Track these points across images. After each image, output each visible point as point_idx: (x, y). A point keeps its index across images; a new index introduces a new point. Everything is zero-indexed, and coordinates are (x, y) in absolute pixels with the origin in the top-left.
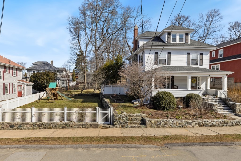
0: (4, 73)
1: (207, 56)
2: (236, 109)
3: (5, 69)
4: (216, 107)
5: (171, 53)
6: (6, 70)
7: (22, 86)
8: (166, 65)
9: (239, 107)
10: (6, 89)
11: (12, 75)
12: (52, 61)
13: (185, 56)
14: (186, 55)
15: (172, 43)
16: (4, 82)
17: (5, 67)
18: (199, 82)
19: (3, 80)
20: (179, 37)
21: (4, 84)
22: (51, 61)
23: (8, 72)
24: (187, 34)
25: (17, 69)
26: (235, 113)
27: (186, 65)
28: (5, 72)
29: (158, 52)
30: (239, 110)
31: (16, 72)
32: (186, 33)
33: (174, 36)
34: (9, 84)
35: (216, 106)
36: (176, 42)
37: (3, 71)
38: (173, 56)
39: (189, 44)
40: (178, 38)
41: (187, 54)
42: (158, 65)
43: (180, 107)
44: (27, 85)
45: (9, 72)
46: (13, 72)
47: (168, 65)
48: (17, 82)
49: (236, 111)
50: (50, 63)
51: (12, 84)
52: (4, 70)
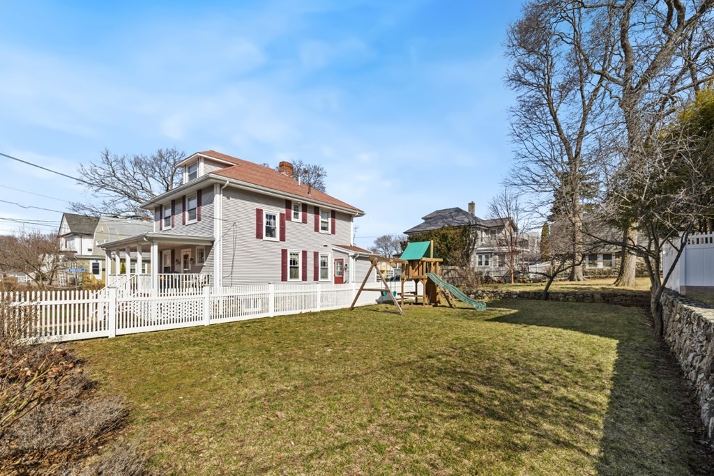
0: (287, 222)
3: (291, 208)
6: (293, 212)
7: (342, 260)
10: (291, 267)
11: (316, 229)
12: (472, 205)
16: (284, 245)
17: (288, 204)
19: (283, 238)
21: (284, 252)
22: (469, 204)
23: (300, 220)
25: (334, 214)
28: (289, 218)
31: (330, 220)
34: (304, 253)
37: (281, 215)
44: (354, 257)
45: (304, 221)
46: (320, 219)
48: (333, 250)
50: (466, 209)
51: (316, 254)
52: (284, 211)
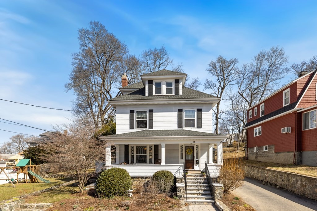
1: (209, 112)
2: (215, 194)
4: (183, 192)
5: (154, 111)
8: (147, 129)
9: (219, 191)
13: (174, 115)
14: (177, 113)
15: (155, 96)
18: (197, 154)
20: (166, 86)
24: (177, 82)
26: (213, 201)
27: (177, 127)
29: (134, 110)
30: (219, 196)
32: (175, 80)
33: (159, 85)
35: (182, 190)
36: (161, 94)
38: (156, 115)
39: (180, 96)
40: (164, 88)
41: (177, 111)
42: (135, 129)
43: (130, 192)
47: (149, 128)
49: (215, 198)
